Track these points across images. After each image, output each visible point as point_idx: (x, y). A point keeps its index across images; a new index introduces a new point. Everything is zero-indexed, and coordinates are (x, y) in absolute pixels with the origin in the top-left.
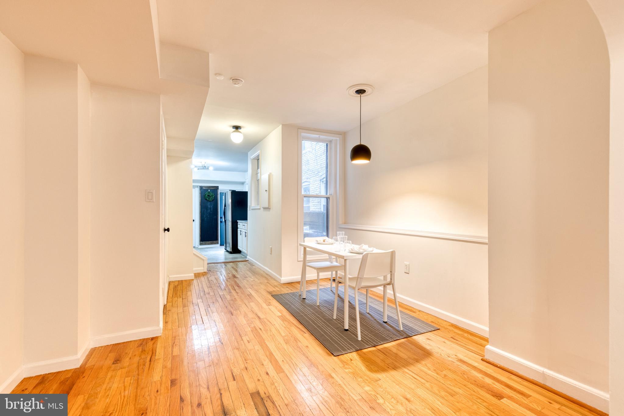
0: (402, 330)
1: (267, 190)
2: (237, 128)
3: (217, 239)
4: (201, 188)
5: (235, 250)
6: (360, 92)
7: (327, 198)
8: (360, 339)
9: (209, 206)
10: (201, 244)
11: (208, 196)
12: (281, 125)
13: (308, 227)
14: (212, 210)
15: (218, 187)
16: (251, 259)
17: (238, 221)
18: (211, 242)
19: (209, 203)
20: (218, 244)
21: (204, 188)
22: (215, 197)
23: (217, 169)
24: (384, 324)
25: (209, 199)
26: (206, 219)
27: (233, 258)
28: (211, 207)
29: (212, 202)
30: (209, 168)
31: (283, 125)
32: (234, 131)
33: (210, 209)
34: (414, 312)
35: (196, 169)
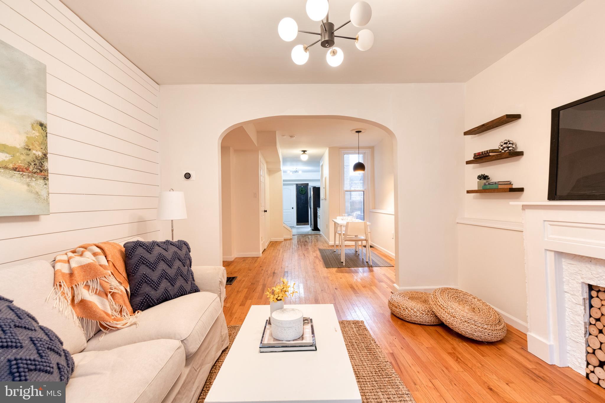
0: (371, 264)
1: (324, 187)
2: (304, 151)
3: (308, 222)
4: (297, 185)
5: (316, 228)
6: (358, 132)
7: (363, 191)
8: (344, 265)
9: (302, 198)
10: (297, 225)
11: (302, 190)
12: (328, 148)
13: (360, 212)
14: (304, 200)
15: (308, 184)
16: (322, 234)
17: (317, 208)
18: (304, 223)
19: (302, 196)
20: (309, 225)
21: (299, 185)
22: (306, 191)
23: (304, 171)
24: (366, 263)
25: (302, 192)
26: (300, 207)
27: (314, 233)
28: (304, 198)
29: (304, 195)
30: (299, 172)
31: (329, 148)
32: (303, 154)
33: (303, 200)
34: (391, 260)
35: (291, 173)
